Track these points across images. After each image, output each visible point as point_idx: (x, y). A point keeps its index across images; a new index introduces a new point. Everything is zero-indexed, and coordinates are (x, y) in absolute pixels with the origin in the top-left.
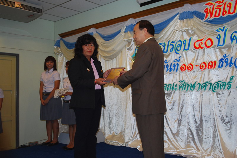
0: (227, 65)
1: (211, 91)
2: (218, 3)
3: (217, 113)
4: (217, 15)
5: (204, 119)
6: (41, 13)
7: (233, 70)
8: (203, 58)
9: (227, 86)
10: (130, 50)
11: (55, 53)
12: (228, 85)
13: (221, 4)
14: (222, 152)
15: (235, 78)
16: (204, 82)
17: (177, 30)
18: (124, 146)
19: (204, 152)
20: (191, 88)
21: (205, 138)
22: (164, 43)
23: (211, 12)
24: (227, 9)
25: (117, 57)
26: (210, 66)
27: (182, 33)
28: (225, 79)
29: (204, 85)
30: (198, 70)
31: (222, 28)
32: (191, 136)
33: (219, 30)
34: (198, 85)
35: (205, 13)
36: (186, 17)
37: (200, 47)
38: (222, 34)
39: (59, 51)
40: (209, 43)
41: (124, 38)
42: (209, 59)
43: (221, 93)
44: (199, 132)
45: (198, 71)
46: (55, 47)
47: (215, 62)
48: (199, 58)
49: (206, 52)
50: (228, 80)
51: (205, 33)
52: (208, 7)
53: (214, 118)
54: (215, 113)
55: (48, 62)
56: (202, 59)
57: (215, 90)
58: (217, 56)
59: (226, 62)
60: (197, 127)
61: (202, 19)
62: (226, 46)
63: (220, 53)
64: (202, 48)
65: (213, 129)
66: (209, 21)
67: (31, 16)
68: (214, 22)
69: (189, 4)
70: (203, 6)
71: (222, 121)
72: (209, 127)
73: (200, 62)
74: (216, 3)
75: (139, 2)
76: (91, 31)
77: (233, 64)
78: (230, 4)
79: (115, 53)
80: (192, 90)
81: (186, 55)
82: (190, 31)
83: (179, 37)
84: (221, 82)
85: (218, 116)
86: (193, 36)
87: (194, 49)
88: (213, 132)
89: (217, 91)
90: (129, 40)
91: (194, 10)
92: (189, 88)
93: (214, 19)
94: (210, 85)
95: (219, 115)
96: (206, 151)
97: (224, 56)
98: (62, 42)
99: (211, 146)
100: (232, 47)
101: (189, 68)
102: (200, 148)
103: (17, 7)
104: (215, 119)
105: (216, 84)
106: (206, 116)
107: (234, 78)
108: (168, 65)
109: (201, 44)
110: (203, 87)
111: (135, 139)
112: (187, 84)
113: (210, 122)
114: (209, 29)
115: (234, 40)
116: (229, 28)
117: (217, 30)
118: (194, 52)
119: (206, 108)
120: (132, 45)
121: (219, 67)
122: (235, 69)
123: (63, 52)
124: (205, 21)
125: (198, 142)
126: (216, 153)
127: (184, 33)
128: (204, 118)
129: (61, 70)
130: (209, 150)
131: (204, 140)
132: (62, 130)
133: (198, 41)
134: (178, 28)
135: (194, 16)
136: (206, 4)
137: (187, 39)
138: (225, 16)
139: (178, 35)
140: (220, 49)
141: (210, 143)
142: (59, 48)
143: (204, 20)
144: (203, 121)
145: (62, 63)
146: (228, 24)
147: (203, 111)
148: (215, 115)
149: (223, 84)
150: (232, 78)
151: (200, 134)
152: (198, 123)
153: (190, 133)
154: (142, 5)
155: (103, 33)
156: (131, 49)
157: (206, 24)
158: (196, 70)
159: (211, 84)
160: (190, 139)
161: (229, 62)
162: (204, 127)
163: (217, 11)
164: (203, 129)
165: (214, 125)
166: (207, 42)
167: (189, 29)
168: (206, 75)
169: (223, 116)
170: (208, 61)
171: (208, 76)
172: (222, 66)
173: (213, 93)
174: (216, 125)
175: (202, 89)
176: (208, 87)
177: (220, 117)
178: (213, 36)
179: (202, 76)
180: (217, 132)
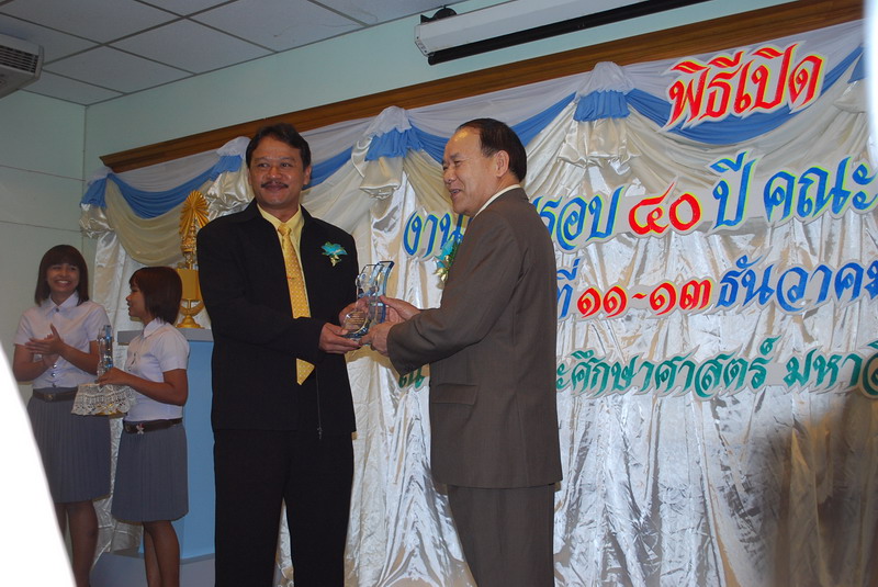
0: (750, 296)
1: (691, 395)
2: (720, 66)
3: (715, 474)
4: (716, 108)
5: (663, 499)
6: (34, 72)
7: (772, 315)
8: (663, 269)
9: (750, 375)
10: (386, 229)
11: (83, 230)
12: (754, 371)
13: (729, 70)
15: (779, 346)
16: (664, 356)
17: (566, 161)
20: (616, 381)
21: (669, 573)
23: (695, 97)
24: (751, 89)
26: (689, 296)
27: (587, 171)
28: (744, 348)
29: (667, 371)
30: (642, 312)
31: (734, 160)
32: (615, 565)
33: (722, 165)
34: (645, 369)
35: (673, 98)
36: (600, 111)
37: (652, 225)
38: (733, 179)
39: (101, 223)
40: (685, 211)
41: (362, 184)
42: (684, 274)
43: (728, 400)
44: (645, 545)
45: (643, 317)
46: (86, 207)
47: (707, 284)
48: (649, 267)
49: (672, 247)
50: (754, 353)
51: (672, 175)
52: (685, 79)
53: (703, 497)
54: (705, 478)
55: (59, 268)
56: (659, 272)
57: (706, 387)
58: (713, 263)
59: (749, 284)
60: (638, 530)
61: (662, 122)
62: (746, 224)
63: (725, 253)
64: (659, 230)
65: (700, 537)
66: (685, 130)
68: (704, 136)
69: (612, 64)
70: (665, 73)
71: (730, 505)
72: (685, 530)
73: (650, 281)
74: (712, 66)
75: (424, 47)
76: (233, 148)
77: (771, 291)
78: (764, 71)
80: (620, 388)
81: (601, 255)
82: (616, 166)
83: (573, 187)
84: (729, 360)
85: (716, 486)
86: (626, 185)
87: (629, 234)
88: (700, 548)
89: (715, 391)
90: (384, 189)
91: (632, 88)
92: (611, 379)
93: (706, 123)
94: (687, 368)
95: (723, 483)
97: (738, 263)
98: (112, 188)
100: (769, 230)
101: (611, 305)
104: (707, 498)
105: (711, 368)
106: (674, 486)
107: (777, 346)
109: (655, 215)
110: (661, 376)
111: (400, 578)
112: (604, 365)
113: (686, 510)
114: (688, 162)
115: (777, 203)
116: (759, 159)
117: (715, 167)
118: (629, 244)
119: (672, 458)
120: (396, 209)
121: (722, 302)
122: (779, 312)
123: (117, 227)
124: (670, 131)
125: (643, 586)
127: (595, 172)
128: (664, 496)
129: (108, 299)
131: (665, 579)
133: (645, 202)
134: (570, 149)
135: (632, 109)
136: (677, 68)
137: (604, 195)
138: (746, 113)
139: (572, 178)
140: (726, 237)
142: (99, 210)
143: (670, 125)
144: (662, 507)
145: (112, 272)
146: (755, 145)
147: (663, 467)
148: (705, 482)
149: (737, 367)
150: (770, 346)
151: (652, 558)
152: (643, 516)
153: (611, 553)
154: (437, 57)
156: (391, 224)
157: (676, 141)
158: (637, 312)
159: (691, 365)
160: (614, 576)
161: (758, 284)
162: (666, 529)
163: (715, 93)
164: (660, 536)
165: (704, 521)
166: (678, 208)
167: (610, 158)
168: (674, 334)
169: (734, 487)
170: (680, 279)
171: (682, 334)
172: (733, 299)
173: (700, 402)
174: (711, 522)
175: (658, 384)
176: (681, 376)
177: (722, 489)
178: (702, 185)
179: (657, 334)
180: (713, 548)
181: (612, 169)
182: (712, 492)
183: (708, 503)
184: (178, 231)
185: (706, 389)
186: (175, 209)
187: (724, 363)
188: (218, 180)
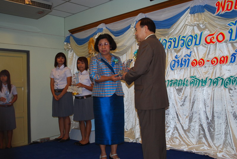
1: (223, 87)
3: (229, 108)
4: (229, 8)
5: (215, 115)
6: (51, 9)
11: (65, 49)
14: (234, 149)
17: (187, 25)
18: (135, 142)
19: (215, 148)
20: (202, 84)
21: (217, 135)
22: (175, 38)
23: (223, 6)
25: (128, 52)
26: (222, 61)
27: (193, 28)
29: (216, 81)
30: (209, 65)
31: (234, 22)
32: (202, 133)
33: (231, 24)
34: (210, 81)
35: (217, 6)
36: (197, 11)
37: (211, 41)
38: (234, 28)
39: (69, 47)
40: (220, 38)
42: (220, 54)
43: (233, 89)
44: (210, 128)
45: (209, 67)
46: (65, 43)
47: (227, 57)
48: (211, 53)
49: (217, 47)
51: (217, 27)
52: (220, 1)
54: (227, 109)
55: (59, 58)
56: (214, 54)
57: (227, 85)
58: (229, 51)
60: (208, 123)
61: (214, 13)
63: (232, 48)
64: (213, 43)
65: (225, 125)
66: (220, 15)
67: (40, 13)
68: (225, 16)
71: (234, 117)
72: (221, 123)
73: (211, 57)
76: (101, 26)
79: (125, 48)
80: (203, 86)
81: (197, 50)
82: (201, 26)
83: (190, 32)
86: (204, 31)
87: (205, 44)
88: (225, 128)
89: (229, 86)
91: (205, 4)
92: (201, 83)
93: (226, 12)
94: (221, 80)
95: (232, 111)
96: (217, 147)
97: (236, 51)
98: (71, 38)
99: (223, 142)
101: (200, 63)
102: (212, 144)
103: (27, 4)
104: (227, 115)
105: (228, 80)
106: (218, 112)
108: (178, 60)
109: (212, 39)
110: (215, 82)
112: (199, 80)
113: (221, 118)
114: (221, 24)
117: (229, 25)
118: (205, 47)
119: (217, 104)
121: (231, 62)
123: (73, 48)
125: (210, 138)
126: (228, 150)
127: (195, 28)
128: (215, 114)
129: (72, 66)
130: (221, 147)
131: (216, 137)
132: (73, 126)
133: (209, 35)
134: (189, 22)
135: (205, 10)
137: (198, 34)
139: (189, 30)
140: (232, 44)
141: (222, 139)
142: (69, 44)
143: (216, 14)
144: (215, 117)
145: (72, 59)
147: (215, 107)
148: (227, 111)
149: (235, 80)
151: (212, 131)
152: (210, 120)
153: (201, 129)
155: (113, 29)
157: (218, 18)
158: (207, 65)
159: (223, 79)
160: (202, 136)
162: (216, 123)
163: (229, 4)
164: (214, 125)
165: (226, 121)
166: (218, 36)
168: (218, 71)
169: (235, 112)
170: (219, 55)
171: (220, 71)
172: (234, 61)
173: (225, 89)
174: (228, 121)
175: (213, 84)
176: (220, 82)
177: (232, 113)
178: (225, 30)
179: (213, 71)
180: (229, 128)
181: (200, 27)
182: (229, 113)
183: (227, 116)
184: (87, 48)
185: (227, 86)
186: (86, 43)
187: (232, 78)
188: (97, 35)
